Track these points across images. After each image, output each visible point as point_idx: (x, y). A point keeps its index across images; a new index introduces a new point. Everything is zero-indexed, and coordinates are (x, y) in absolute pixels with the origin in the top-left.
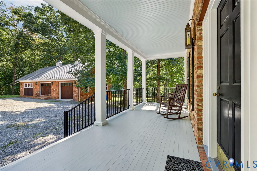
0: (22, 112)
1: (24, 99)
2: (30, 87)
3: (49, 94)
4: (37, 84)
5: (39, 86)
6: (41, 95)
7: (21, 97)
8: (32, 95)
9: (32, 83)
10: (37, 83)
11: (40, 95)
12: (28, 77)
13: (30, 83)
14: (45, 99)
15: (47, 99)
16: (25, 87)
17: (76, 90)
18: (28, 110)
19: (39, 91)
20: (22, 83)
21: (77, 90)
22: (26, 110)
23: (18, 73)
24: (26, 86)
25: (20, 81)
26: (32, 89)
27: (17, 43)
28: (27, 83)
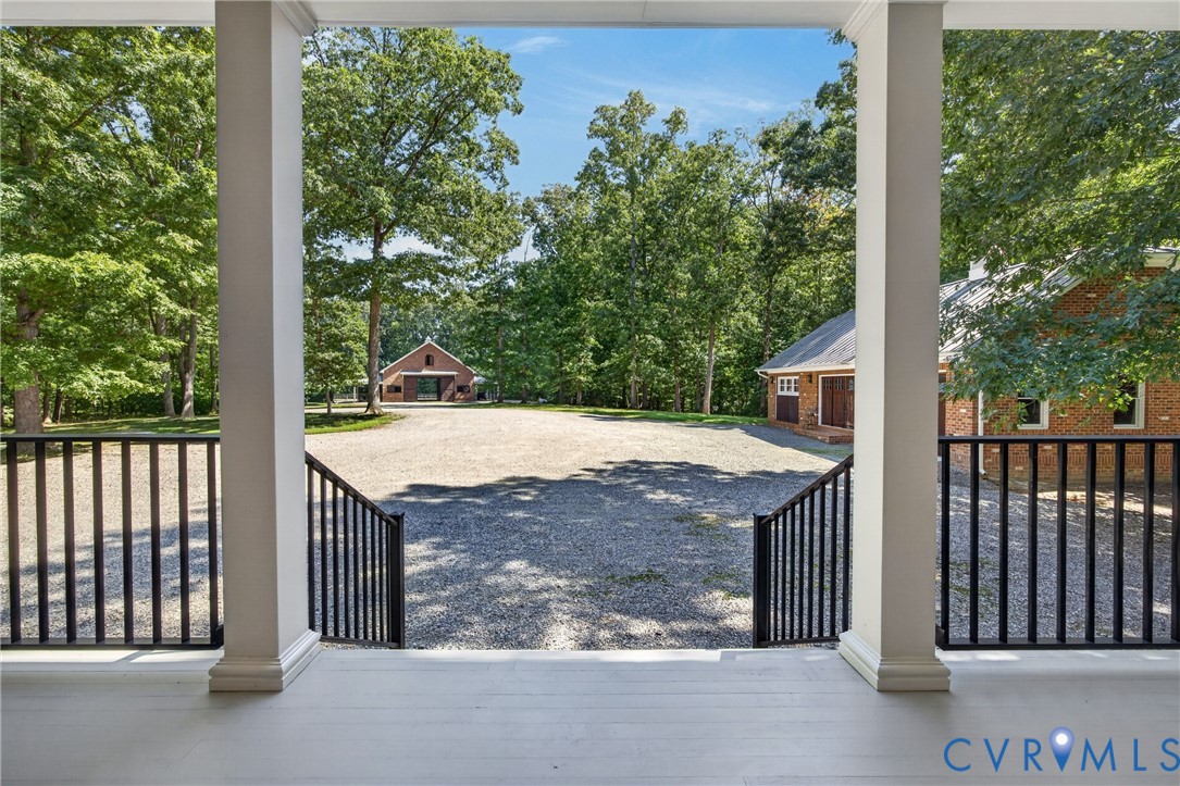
0: (738, 478)
1: (773, 433)
2: (793, 393)
3: (848, 424)
4: (811, 382)
5: (817, 387)
6: (823, 423)
7: (769, 425)
8: (796, 421)
9: (797, 377)
10: (810, 376)
11: (820, 423)
12: (790, 356)
13: (793, 378)
14: (831, 443)
15: (837, 443)
16: (780, 393)
17: (964, 411)
18: (759, 473)
19: (817, 409)
20: (773, 377)
21: (970, 414)
22: (753, 473)
23: (774, 344)
24: (782, 389)
25: (770, 371)
26: (798, 397)
27: (767, 243)
28: (786, 378)
